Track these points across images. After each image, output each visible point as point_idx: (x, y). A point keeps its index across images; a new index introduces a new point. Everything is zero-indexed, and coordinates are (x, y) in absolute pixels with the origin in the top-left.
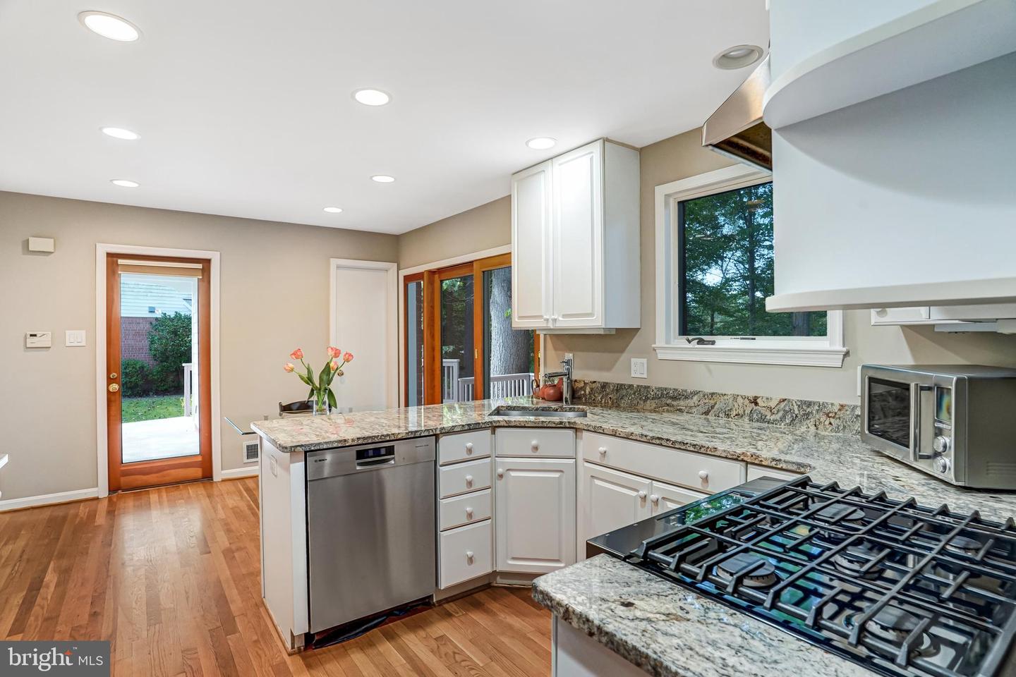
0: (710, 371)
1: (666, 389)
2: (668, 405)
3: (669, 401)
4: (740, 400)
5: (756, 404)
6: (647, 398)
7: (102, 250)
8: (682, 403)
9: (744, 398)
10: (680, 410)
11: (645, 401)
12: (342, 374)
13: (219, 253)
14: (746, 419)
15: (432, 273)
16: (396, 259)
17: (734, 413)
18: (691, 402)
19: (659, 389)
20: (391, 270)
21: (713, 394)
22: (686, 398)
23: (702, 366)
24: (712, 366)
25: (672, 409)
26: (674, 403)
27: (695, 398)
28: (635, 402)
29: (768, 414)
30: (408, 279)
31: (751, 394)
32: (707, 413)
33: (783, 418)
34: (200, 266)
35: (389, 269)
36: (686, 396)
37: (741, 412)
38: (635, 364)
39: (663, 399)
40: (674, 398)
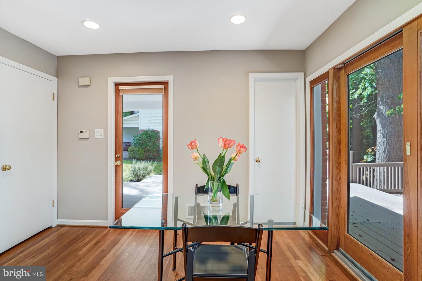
7: (111, 82)
12: (259, 161)
13: (173, 76)
15: (337, 70)
16: (303, 69)
20: (299, 79)
30: (313, 83)
34: (162, 86)
35: (297, 78)
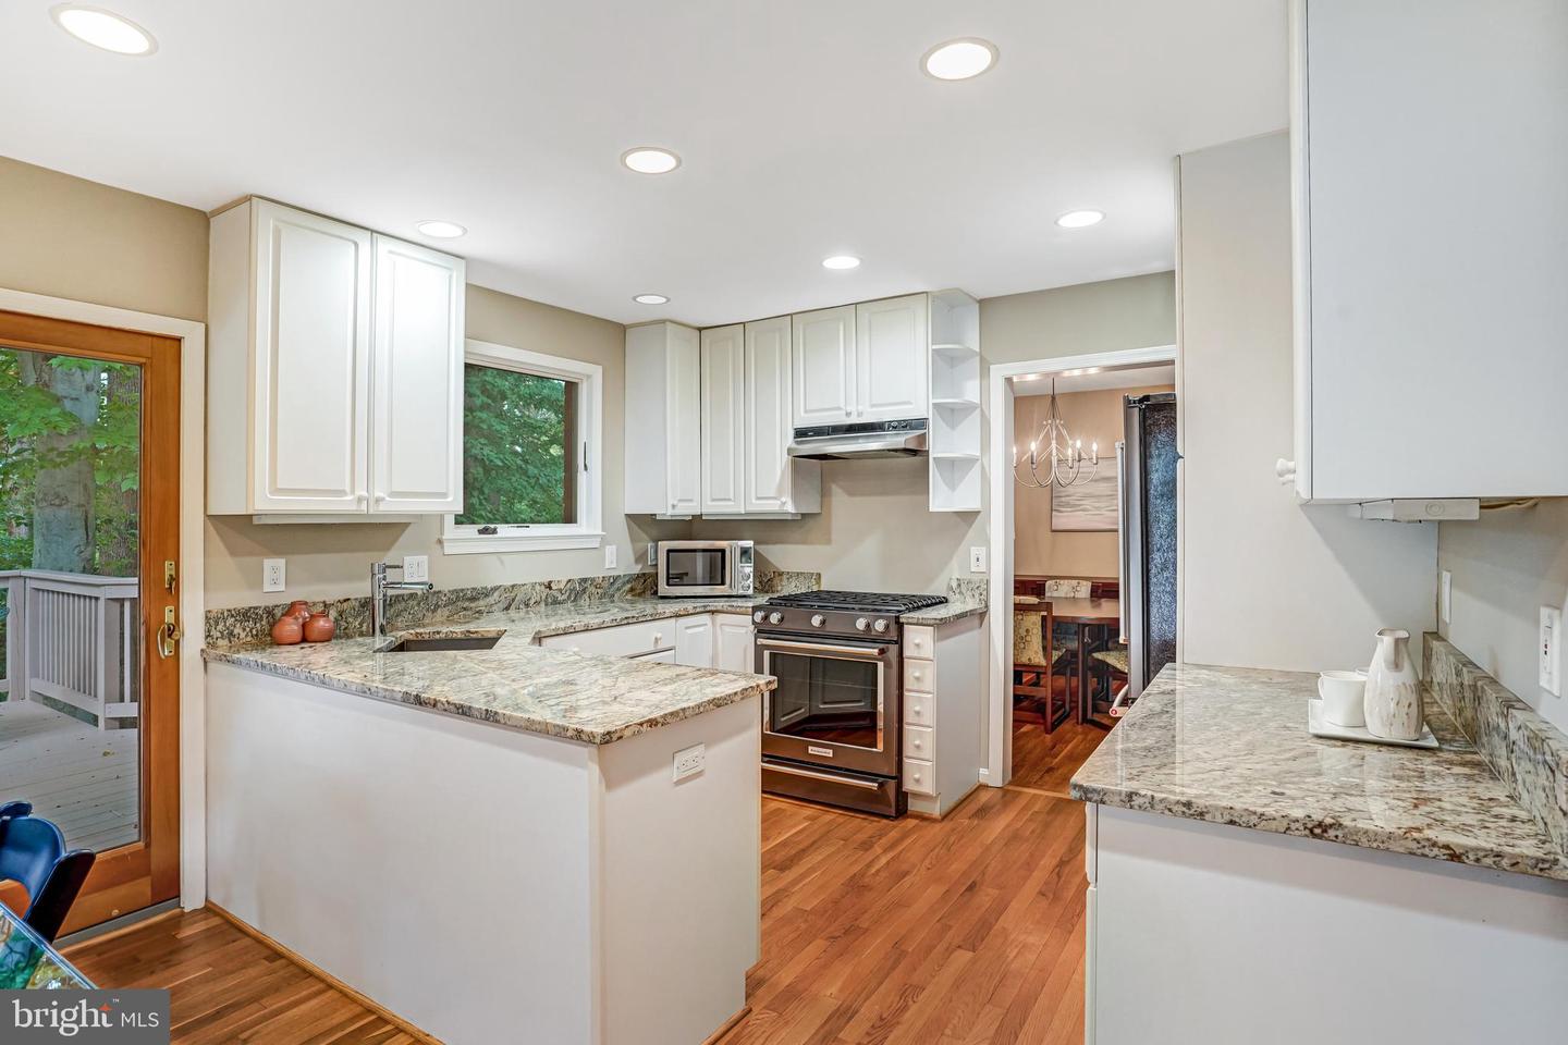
0: (502, 562)
1: (462, 590)
2: (465, 609)
3: (466, 604)
4: (538, 587)
5: (550, 588)
6: (437, 606)
8: (481, 603)
9: (540, 584)
10: (480, 612)
11: (434, 611)
14: (543, 604)
17: (532, 602)
18: (491, 600)
19: (452, 592)
21: (513, 586)
22: (487, 596)
23: (494, 557)
24: (503, 557)
25: (469, 613)
26: (472, 605)
27: (496, 594)
28: (420, 615)
29: (559, 595)
31: (546, 581)
32: (507, 608)
33: (569, 597)
36: (486, 593)
37: (538, 599)
38: (411, 566)
39: (459, 603)
40: (473, 599)
